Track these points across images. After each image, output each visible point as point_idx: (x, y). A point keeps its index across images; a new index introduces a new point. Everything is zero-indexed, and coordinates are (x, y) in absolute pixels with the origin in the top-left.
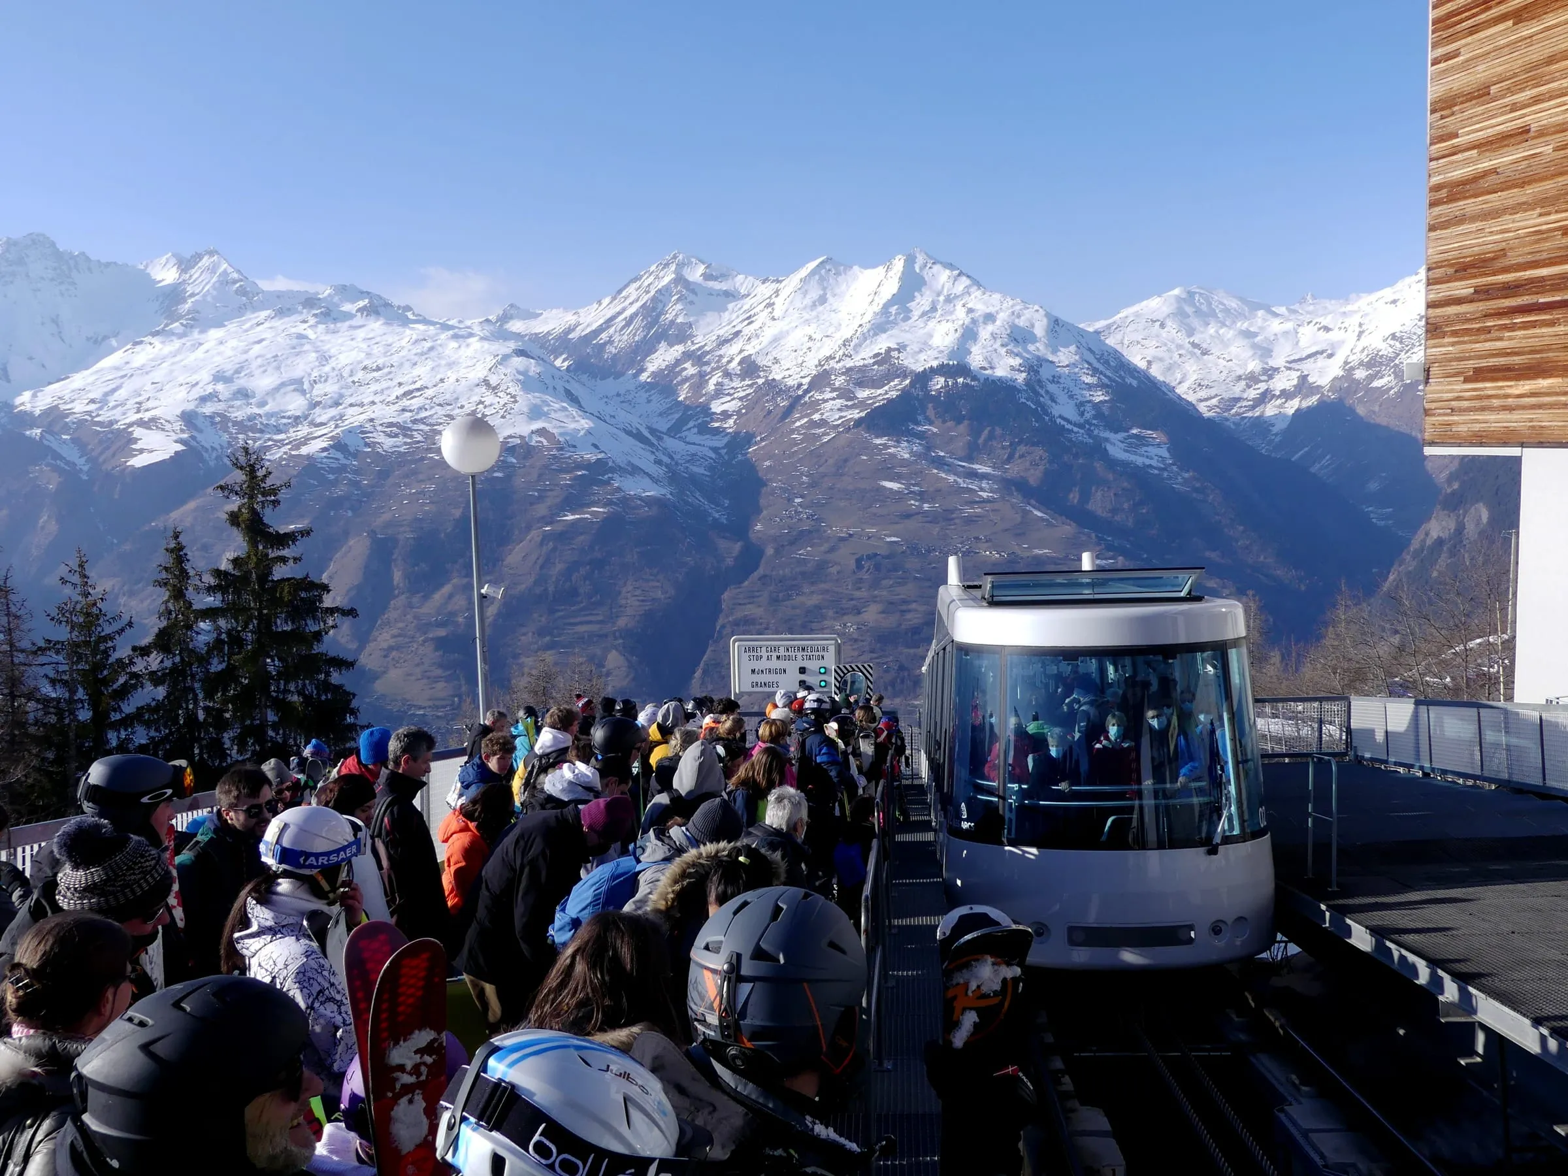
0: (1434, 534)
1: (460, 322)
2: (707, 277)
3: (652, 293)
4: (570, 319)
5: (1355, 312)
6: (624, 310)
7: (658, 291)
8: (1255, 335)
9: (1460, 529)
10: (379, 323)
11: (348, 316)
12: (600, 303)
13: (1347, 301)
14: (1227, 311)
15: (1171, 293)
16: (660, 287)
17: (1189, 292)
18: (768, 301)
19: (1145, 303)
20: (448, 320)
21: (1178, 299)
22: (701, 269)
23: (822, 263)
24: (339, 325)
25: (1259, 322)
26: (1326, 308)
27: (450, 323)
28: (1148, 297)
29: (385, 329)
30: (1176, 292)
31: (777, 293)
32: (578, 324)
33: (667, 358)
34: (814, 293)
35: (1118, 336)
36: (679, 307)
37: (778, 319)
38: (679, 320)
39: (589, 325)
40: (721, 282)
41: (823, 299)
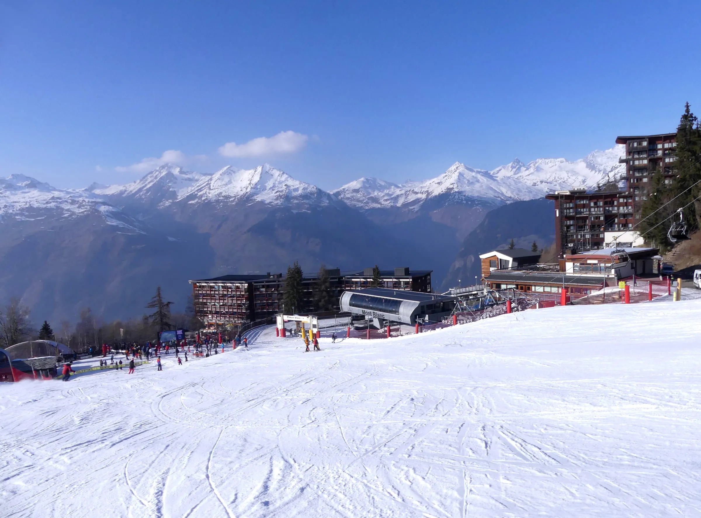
0: (457, 266)
1: (73, 190)
2: (181, 172)
3: (158, 178)
4: (121, 188)
5: (426, 187)
6: (146, 185)
7: (161, 178)
8: (392, 195)
9: (465, 265)
10: (36, 191)
11: (20, 188)
12: (135, 182)
13: (422, 182)
14: (381, 186)
15: (360, 180)
16: (161, 176)
17: (367, 179)
18: (207, 183)
19: (351, 183)
20: (68, 189)
21: (364, 182)
22: (178, 169)
23: (228, 168)
24: (17, 192)
25: (392, 190)
26: (415, 185)
27: (69, 190)
28: (352, 181)
29: (39, 193)
30: (362, 179)
31: (211, 179)
32: (126, 191)
33: (166, 205)
34: (226, 179)
35: (342, 196)
36: (170, 184)
37: (212, 189)
38: (170, 190)
39: (131, 192)
40: (187, 175)
41: (230, 182)
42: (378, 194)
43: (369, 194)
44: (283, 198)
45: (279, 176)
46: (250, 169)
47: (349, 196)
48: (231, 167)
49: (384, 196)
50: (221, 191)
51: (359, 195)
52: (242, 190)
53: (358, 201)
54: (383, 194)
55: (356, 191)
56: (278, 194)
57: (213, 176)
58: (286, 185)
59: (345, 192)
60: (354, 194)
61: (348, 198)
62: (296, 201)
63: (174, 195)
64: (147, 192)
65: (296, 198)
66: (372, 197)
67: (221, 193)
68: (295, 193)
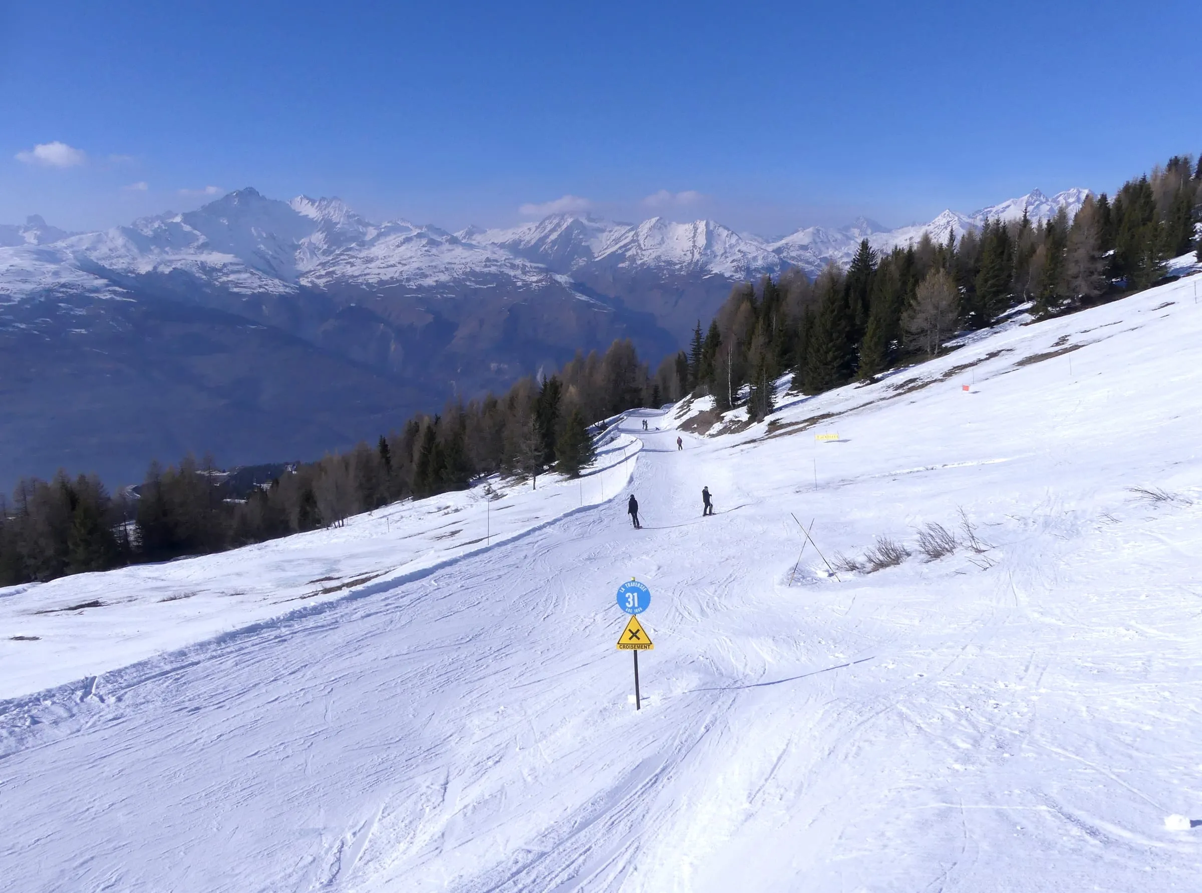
2: (589, 220)
6: (548, 236)
7: (566, 227)
14: (836, 240)
15: (808, 231)
16: (566, 224)
17: (817, 230)
18: (631, 238)
19: (796, 235)
21: (813, 235)
22: (586, 216)
23: (658, 220)
28: (798, 232)
33: (580, 264)
34: (658, 238)
35: (785, 254)
36: (581, 237)
37: (645, 250)
38: (583, 244)
39: (529, 242)
40: (597, 223)
41: (662, 242)
42: (833, 253)
43: (820, 253)
44: (743, 271)
45: (727, 236)
46: (684, 223)
47: (795, 255)
48: (661, 219)
49: (842, 257)
50: (658, 254)
51: (808, 254)
52: (685, 255)
53: (808, 263)
54: (841, 254)
55: (804, 248)
56: (735, 264)
57: (639, 230)
58: (739, 251)
59: (789, 249)
60: (801, 252)
61: (793, 258)
62: (759, 276)
63: (588, 252)
64: (553, 246)
65: (757, 270)
66: (825, 258)
67: (660, 256)
68: (755, 264)
